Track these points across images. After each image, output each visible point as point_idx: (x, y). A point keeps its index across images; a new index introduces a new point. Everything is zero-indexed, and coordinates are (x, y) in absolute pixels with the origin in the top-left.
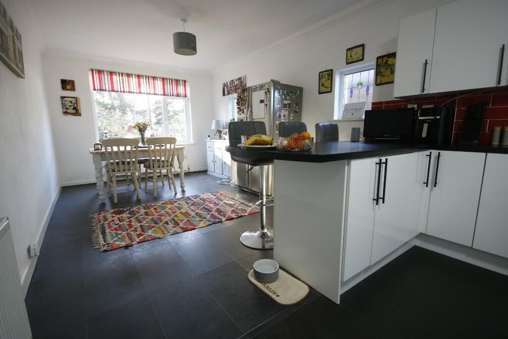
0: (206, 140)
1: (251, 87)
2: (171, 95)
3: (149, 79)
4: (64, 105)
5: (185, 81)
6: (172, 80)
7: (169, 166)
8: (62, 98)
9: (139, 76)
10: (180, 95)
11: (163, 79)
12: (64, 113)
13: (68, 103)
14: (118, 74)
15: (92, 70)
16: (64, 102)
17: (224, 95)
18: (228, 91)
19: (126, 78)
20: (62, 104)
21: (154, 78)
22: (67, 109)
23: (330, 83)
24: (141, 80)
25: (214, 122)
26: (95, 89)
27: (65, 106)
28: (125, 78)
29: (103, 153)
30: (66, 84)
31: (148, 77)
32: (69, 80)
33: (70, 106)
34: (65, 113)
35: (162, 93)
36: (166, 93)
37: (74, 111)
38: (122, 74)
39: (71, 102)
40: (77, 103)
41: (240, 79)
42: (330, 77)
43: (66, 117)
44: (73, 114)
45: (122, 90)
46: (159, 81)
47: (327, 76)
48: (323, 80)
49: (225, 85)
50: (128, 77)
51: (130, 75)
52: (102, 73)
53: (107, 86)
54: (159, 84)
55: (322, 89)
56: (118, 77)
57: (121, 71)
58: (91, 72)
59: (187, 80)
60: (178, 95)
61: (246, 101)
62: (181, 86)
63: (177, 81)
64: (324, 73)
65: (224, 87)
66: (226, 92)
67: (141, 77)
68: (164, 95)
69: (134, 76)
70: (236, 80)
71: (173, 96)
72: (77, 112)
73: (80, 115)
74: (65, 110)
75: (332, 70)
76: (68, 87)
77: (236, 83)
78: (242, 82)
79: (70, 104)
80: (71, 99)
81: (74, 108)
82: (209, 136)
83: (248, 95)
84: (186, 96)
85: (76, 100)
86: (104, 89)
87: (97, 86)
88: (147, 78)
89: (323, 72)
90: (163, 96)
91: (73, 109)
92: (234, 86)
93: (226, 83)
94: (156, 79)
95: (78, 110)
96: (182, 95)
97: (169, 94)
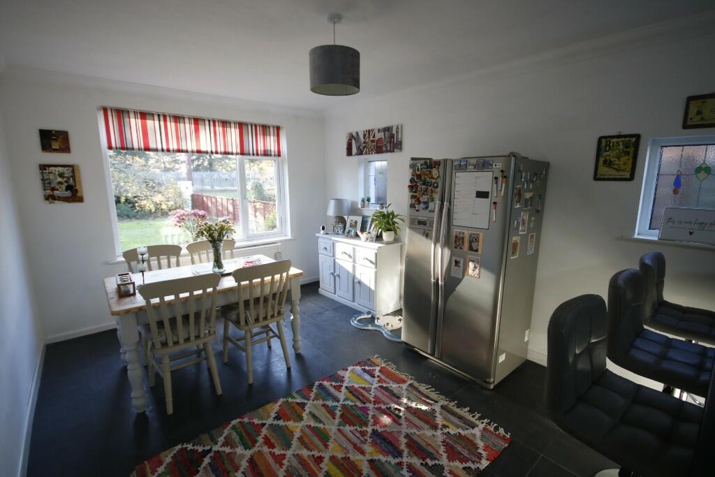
0: (317, 235)
1: (452, 161)
2: (253, 155)
3: (214, 126)
4: (46, 183)
5: (278, 128)
6: (256, 126)
7: (276, 315)
8: (43, 167)
9: (197, 121)
10: (269, 153)
11: (241, 125)
12: (47, 198)
13: (56, 179)
14: (156, 118)
15: (105, 110)
16: (46, 177)
17: (349, 153)
18: (358, 148)
19: (173, 124)
20: (43, 180)
21: (225, 124)
22: (53, 189)
23: (630, 163)
24: (201, 127)
25: (332, 204)
26: (110, 148)
27: (49, 183)
28: (171, 125)
29: (140, 309)
30: (53, 140)
31: (214, 122)
32: (57, 132)
33: (60, 183)
34: (50, 198)
35: (239, 151)
36: (246, 150)
37: (68, 194)
38: (165, 117)
39: (61, 175)
40: (73, 177)
41: (388, 129)
42: (631, 150)
43: (51, 205)
44: (66, 200)
45: (165, 147)
46: (233, 130)
47: (621, 147)
48: (610, 155)
49: (352, 138)
50: (176, 122)
51: (179, 117)
52: (125, 115)
53: (135, 139)
54: (233, 133)
55: (603, 170)
56: (157, 122)
57: (161, 111)
58: (102, 113)
59: (281, 126)
60: (266, 154)
61: (437, 187)
62: (272, 137)
63: (265, 128)
64: (615, 140)
65: (350, 140)
66: (354, 150)
67: (200, 123)
68: (242, 153)
69: (187, 121)
70: (379, 131)
71: (257, 155)
72: (74, 195)
73: (81, 200)
74: (49, 192)
75: (638, 137)
76: (55, 145)
77: (378, 136)
78: (392, 136)
79: (59, 179)
80: (60, 169)
81: (69, 188)
82: (323, 228)
83: (441, 175)
84: (279, 155)
85: (73, 171)
86: (129, 146)
87: (115, 141)
88: (212, 123)
89: (613, 137)
90: (240, 156)
91: (66, 190)
92: (373, 141)
93: (354, 134)
94: (228, 125)
95: (76, 191)
96: (273, 153)
97: (251, 152)
